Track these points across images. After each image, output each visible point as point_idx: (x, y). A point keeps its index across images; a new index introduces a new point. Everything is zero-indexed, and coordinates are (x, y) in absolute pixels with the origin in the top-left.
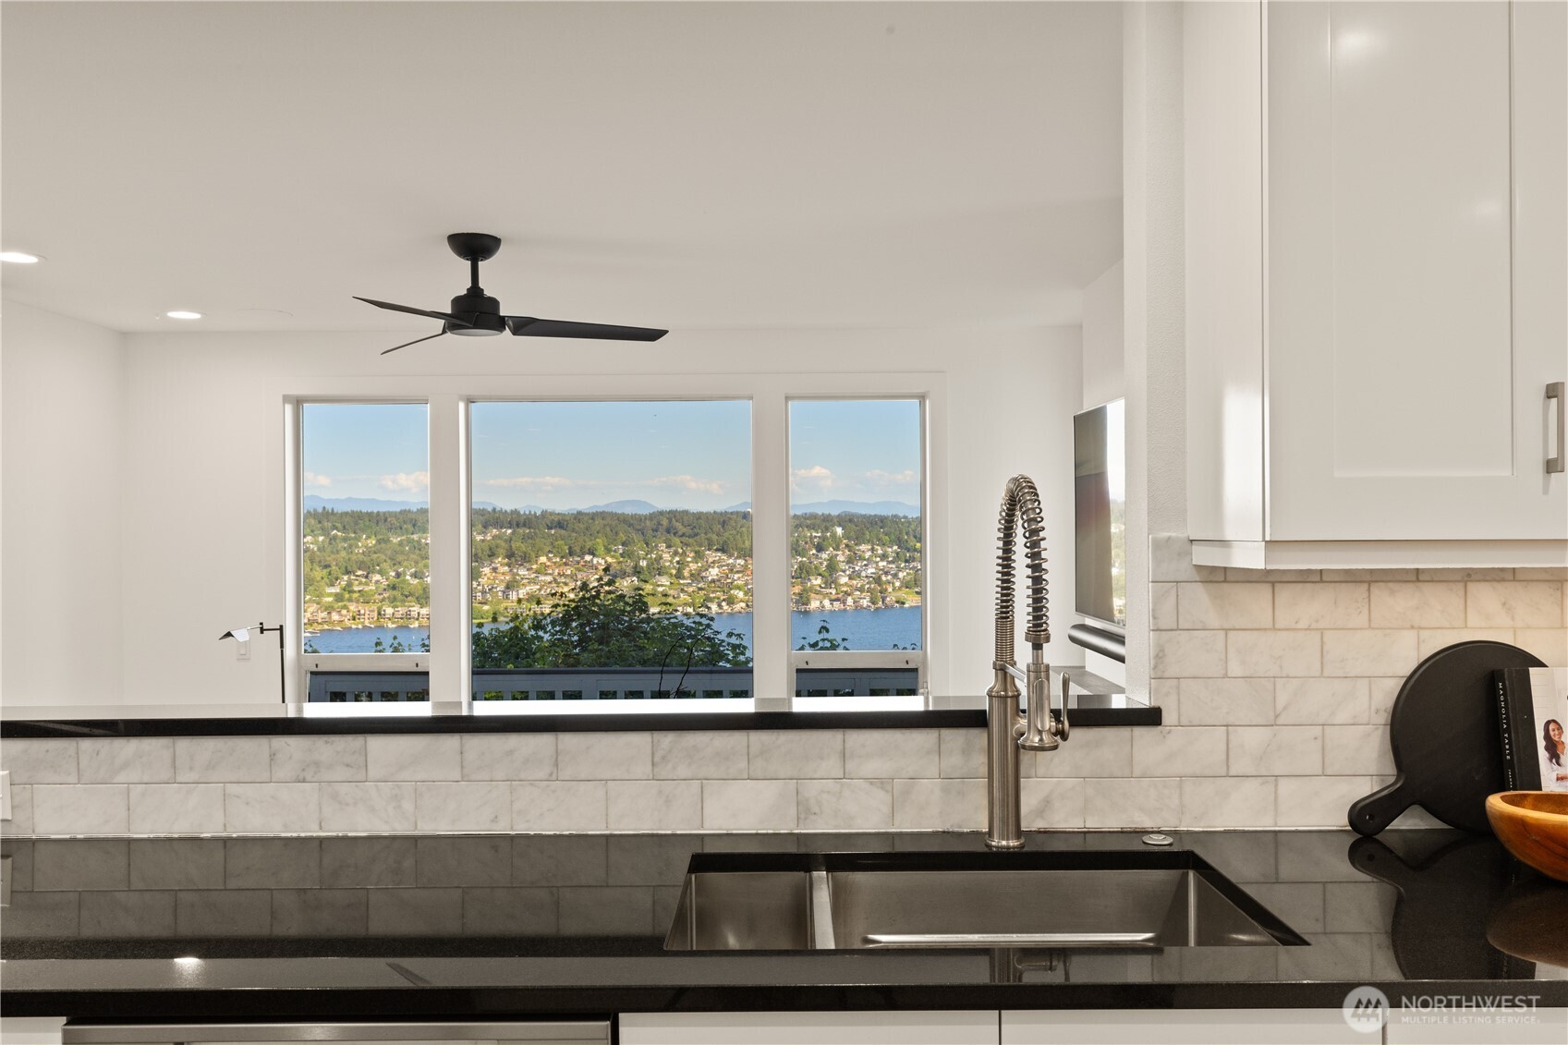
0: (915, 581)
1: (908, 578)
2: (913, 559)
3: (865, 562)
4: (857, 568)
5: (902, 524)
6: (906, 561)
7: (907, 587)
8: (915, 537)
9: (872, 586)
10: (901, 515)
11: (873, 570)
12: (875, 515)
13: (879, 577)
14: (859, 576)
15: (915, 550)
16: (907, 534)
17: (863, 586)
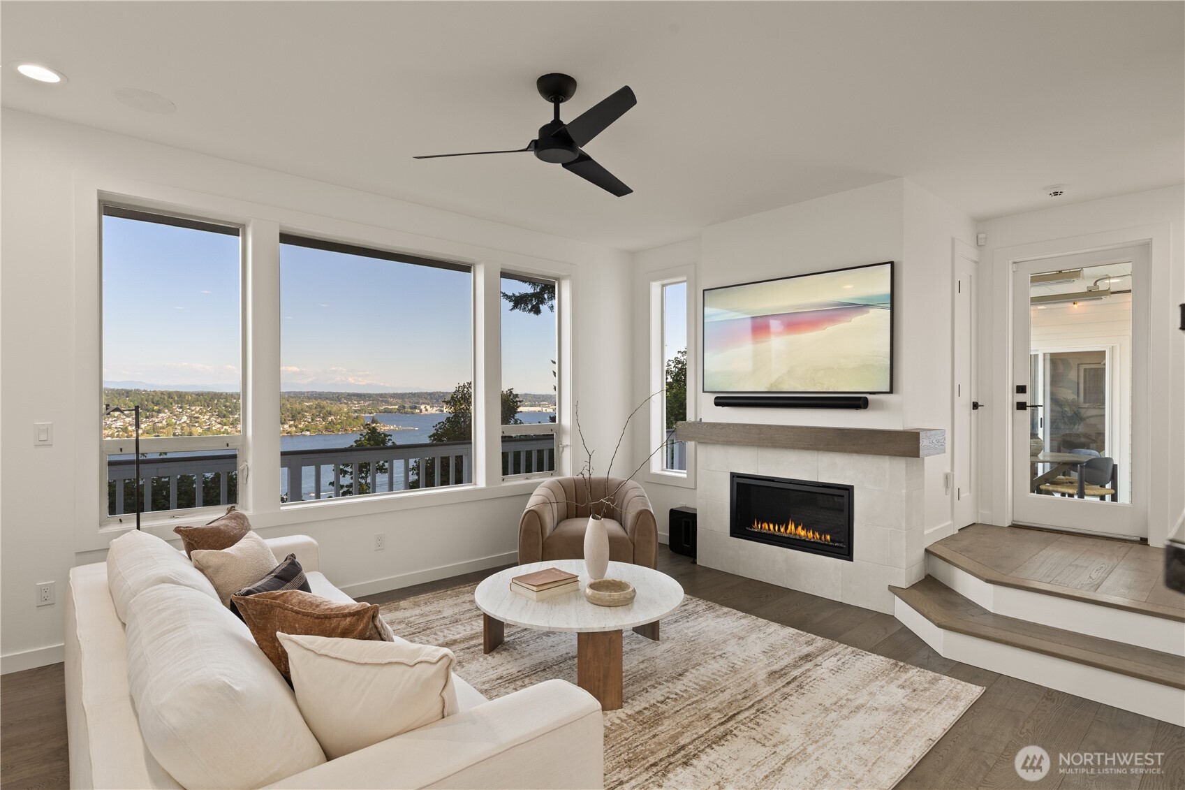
0: (154, 429)
1: (149, 428)
2: (152, 416)
3: (115, 419)
4: (108, 423)
5: (143, 395)
6: (147, 418)
7: (147, 433)
8: (153, 403)
9: (121, 433)
10: (142, 389)
11: (122, 424)
12: (122, 389)
13: (126, 428)
14: (110, 428)
15: (153, 411)
16: (147, 400)
17: (113, 434)
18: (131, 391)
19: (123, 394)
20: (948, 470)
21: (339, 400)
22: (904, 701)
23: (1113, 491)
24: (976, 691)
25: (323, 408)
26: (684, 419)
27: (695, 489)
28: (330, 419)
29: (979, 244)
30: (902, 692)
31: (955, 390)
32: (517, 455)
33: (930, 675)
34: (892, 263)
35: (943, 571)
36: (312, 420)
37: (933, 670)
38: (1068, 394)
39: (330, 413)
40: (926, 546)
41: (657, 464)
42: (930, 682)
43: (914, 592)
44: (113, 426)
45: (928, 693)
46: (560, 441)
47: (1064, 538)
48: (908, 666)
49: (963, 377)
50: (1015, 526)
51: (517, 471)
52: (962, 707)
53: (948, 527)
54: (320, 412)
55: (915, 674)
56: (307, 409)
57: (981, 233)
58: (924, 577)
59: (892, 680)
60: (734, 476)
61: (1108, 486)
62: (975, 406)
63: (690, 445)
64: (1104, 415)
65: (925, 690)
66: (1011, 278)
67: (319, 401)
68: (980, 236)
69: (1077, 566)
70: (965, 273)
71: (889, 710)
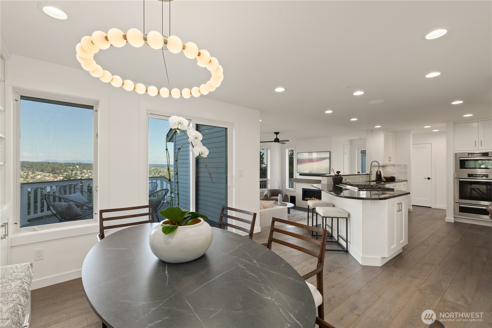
18: (90, 164)
19: (88, 165)
21: (164, 167)
25: (158, 170)
26: (293, 178)
27: (295, 192)
28: (160, 174)
29: (351, 144)
32: (263, 184)
34: (330, 152)
36: (154, 174)
39: (160, 172)
41: (287, 187)
44: (85, 176)
46: (268, 182)
51: (263, 188)
54: (157, 171)
56: (152, 170)
57: (351, 142)
60: (303, 189)
63: (294, 183)
66: (357, 151)
67: (157, 167)
70: (347, 151)
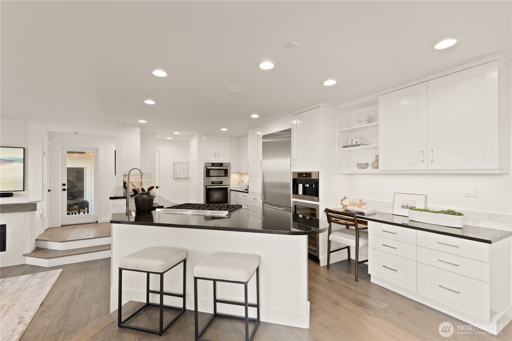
20: (41, 213)
22: (41, 281)
23: (88, 210)
24: (60, 270)
29: (50, 139)
30: (39, 279)
31: (43, 187)
33: (46, 272)
34: (24, 148)
35: (42, 244)
37: (46, 271)
38: (71, 179)
40: (36, 238)
42: (46, 274)
43: (33, 253)
45: (47, 276)
47: (77, 226)
48: (38, 273)
49: (45, 183)
50: (62, 226)
52: (58, 275)
53: (41, 231)
55: (41, 274)
57: (51, 136)
58: (35, 248)
59: (34, 278)
61: (87, 209)
62: (49, 191)
64: (84, 185)
65: (46, 276)
66: (61, 151)
68: (50, 137)
69: (83, 232)
70: (46, 149)
71: (37, 284)
